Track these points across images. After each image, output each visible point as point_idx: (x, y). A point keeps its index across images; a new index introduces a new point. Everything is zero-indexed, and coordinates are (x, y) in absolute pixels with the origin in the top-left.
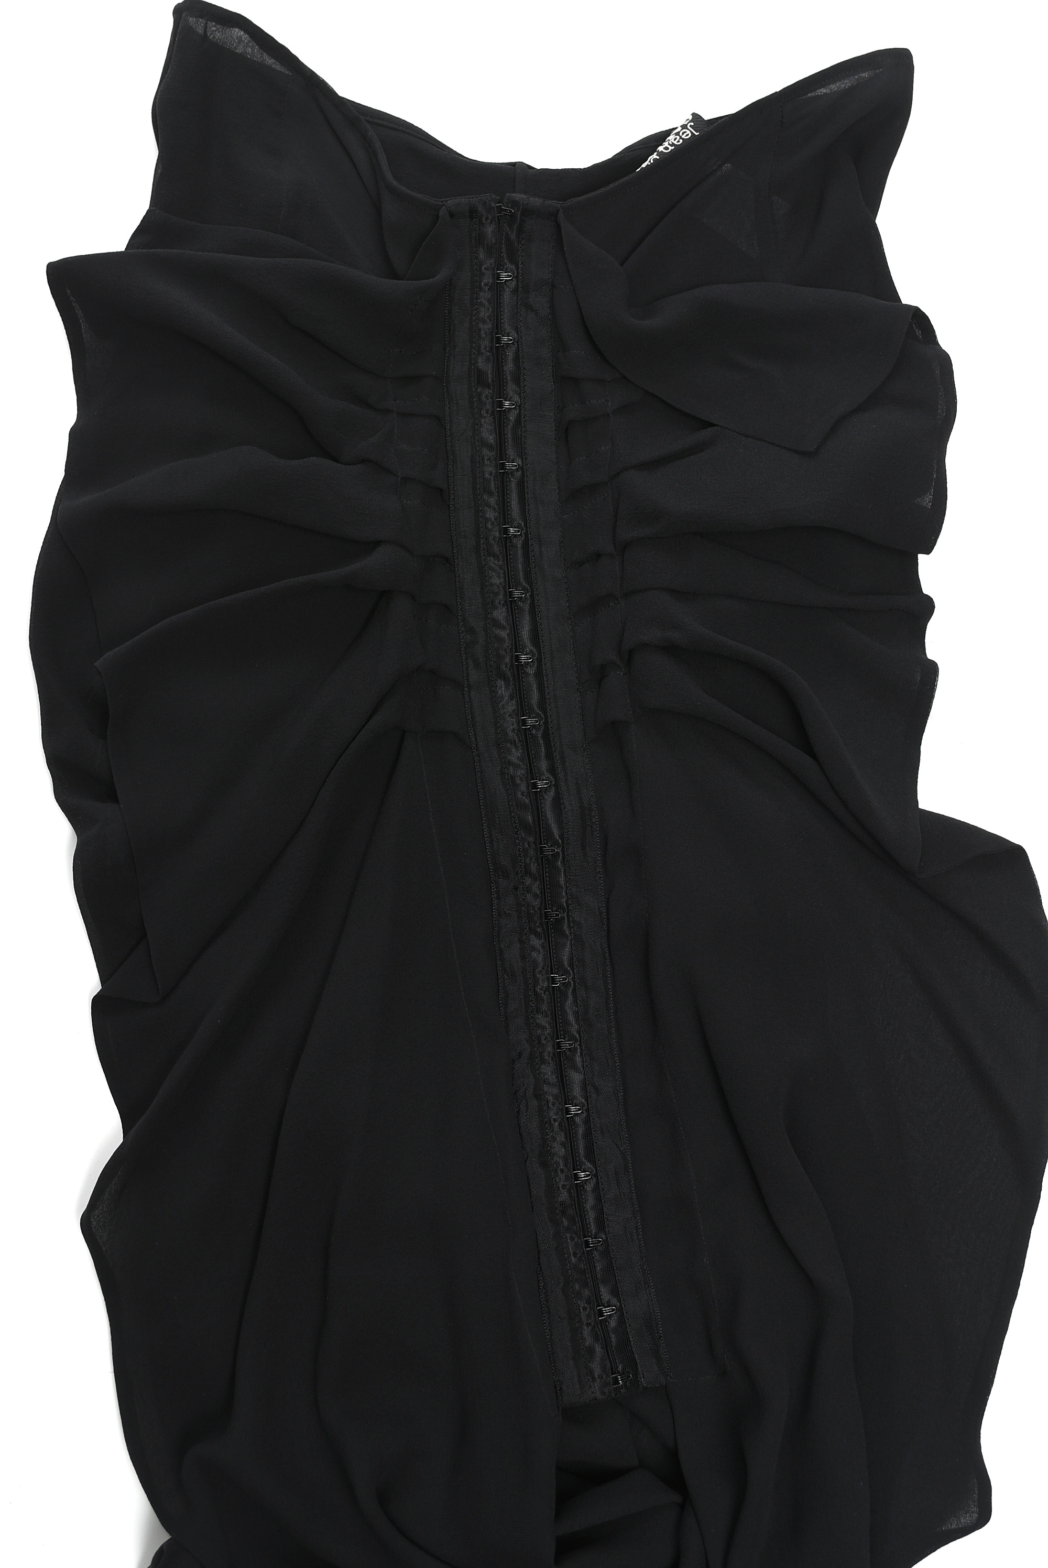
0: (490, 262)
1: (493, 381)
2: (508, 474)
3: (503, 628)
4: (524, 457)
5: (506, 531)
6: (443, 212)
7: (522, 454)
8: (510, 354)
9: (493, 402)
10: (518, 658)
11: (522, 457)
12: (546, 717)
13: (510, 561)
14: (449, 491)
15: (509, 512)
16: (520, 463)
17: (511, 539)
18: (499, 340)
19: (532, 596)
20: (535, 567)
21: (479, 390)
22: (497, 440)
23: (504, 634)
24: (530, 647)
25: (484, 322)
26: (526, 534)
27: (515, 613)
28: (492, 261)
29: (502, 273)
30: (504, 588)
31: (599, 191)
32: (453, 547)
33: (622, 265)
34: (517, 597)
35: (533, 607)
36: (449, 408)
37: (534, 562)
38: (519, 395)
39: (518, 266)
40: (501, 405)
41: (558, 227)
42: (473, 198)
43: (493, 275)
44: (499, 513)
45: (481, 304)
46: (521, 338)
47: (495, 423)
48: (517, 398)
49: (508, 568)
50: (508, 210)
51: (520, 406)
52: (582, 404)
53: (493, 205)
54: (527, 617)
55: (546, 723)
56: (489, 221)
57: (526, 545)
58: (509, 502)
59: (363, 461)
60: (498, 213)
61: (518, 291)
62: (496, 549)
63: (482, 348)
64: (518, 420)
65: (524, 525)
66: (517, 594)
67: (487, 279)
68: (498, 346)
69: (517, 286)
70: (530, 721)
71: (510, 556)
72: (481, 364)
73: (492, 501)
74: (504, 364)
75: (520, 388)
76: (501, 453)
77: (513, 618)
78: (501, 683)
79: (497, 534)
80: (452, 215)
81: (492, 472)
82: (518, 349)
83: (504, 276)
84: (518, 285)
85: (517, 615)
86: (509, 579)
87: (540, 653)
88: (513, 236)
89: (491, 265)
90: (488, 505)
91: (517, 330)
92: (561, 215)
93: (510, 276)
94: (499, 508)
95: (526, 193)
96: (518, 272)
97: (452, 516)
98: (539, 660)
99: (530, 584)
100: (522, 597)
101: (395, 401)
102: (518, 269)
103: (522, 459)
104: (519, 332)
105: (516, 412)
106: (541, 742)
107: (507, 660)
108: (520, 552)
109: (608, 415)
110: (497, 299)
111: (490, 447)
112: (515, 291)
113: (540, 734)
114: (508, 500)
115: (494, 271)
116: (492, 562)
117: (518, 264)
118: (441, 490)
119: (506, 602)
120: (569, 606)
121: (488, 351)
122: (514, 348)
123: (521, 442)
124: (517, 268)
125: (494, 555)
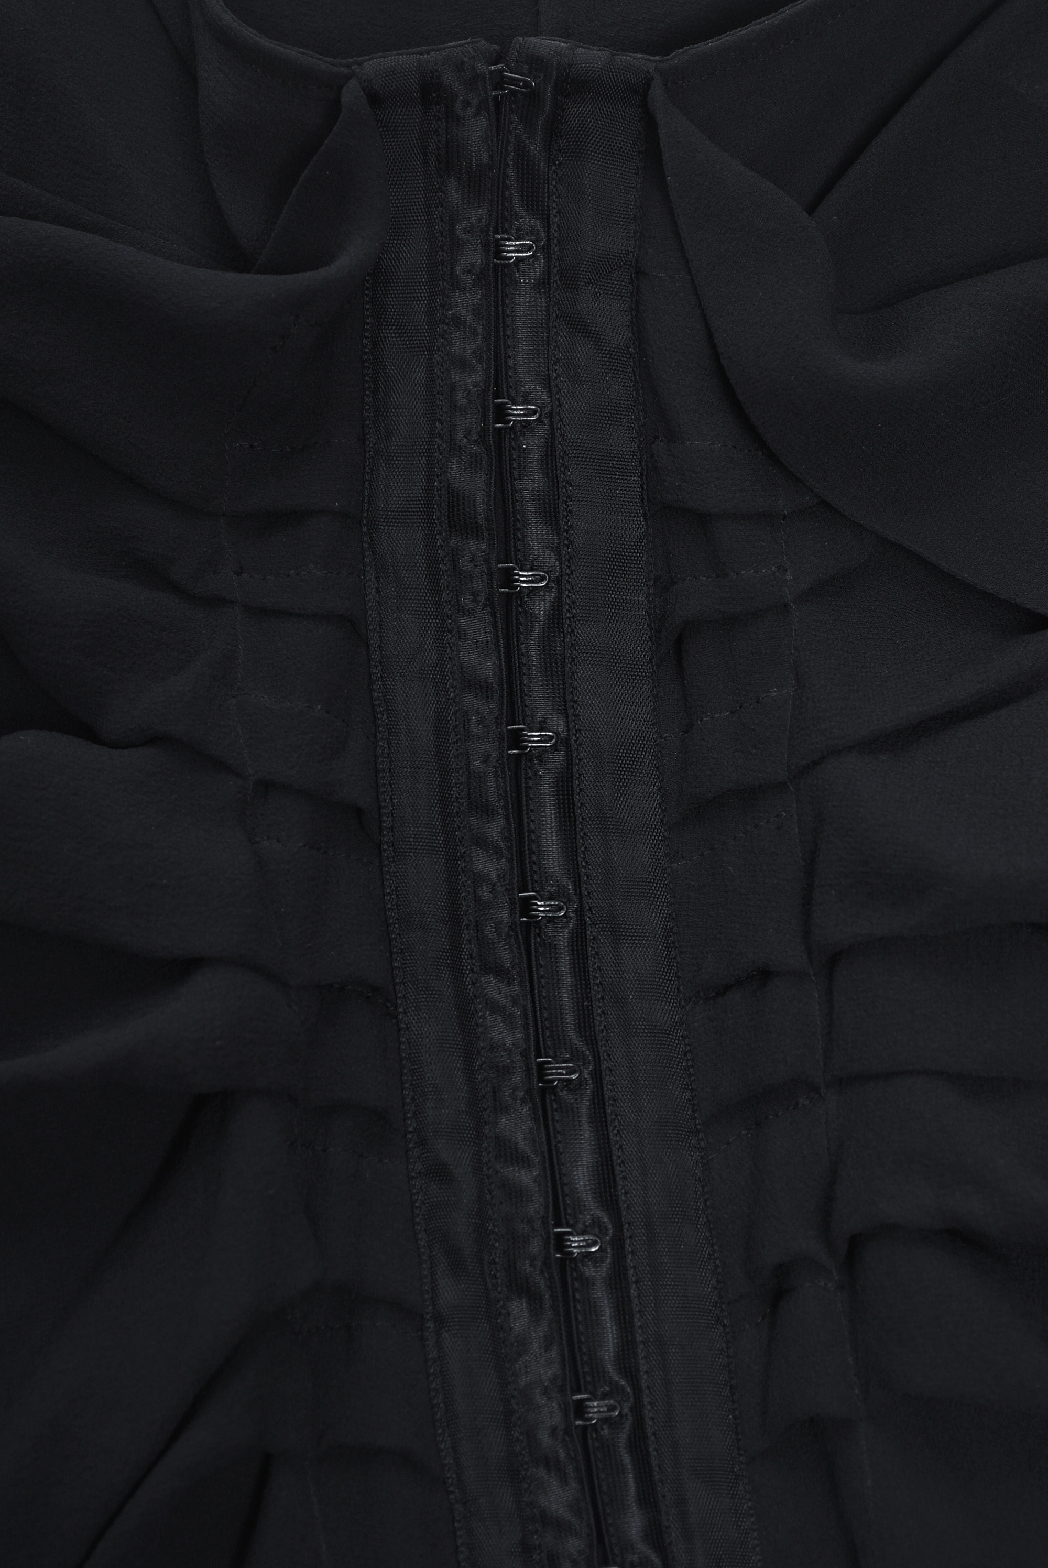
0: (478, 214)
1: (487, 520)
2: (531, 760)
3: (521, 1160)
4: (571, 711)
5: (526, 906)
6: (351, 94)
7: (565, 707)
8: (533, 444)
9: (490, 575)
10: (561, 1242)
11: (567, 713)
12: (637, 1390)
13: (539, 982)
14: (380, 808)
15: (534, 858)
16: (561, 729)
17: (540, 928)
18: (501, 413)
19: (597, 1075)
20: (603, 998)
21: (453, 542)
22: (501, 670)
23: (526, 1178)
24: (593, 1210)
25: (463, 365)
26: (580, 912)
27: (553, 1120)
28: (482, 212)
29: (509, 240)
30: (525, 1055)
31: (754, 27)
32: (391, 953)
33: (811, 209)
34: (559, 1080)
35: (599, 1101)
36: (378, 591)
37: (600, 982)
38: (557, 550)
39: (548, 218)
40: (509, 578)
41: (650, 123)
42: (428, 53)
43: (486, 246)
44: (510, 861)
45: (457, 322)
46: (560, 405)
47: (495, 626)
48: (550, 559)
49: (533, 1002)
50: (520, 80)
51: (558, 581)
52: (718, 576)
53: (482, 67)
54: (586, 1133)
55: (637, 1408)
56: (470, 111)
57: (579, 941)
58: (533, 832)
59: (154, 740)
60: (496, 89)
61: (549, 283)
62: (505, 956)
63: (461, 434)
64: (556, 617)
65: (575, 890)
66: (559, 1072)
67: (473, 256)
68: (500, 429)
69: (548, 271)
70: (596, 1408)
71: (537, 970)
72: (455, 471)
73: (494, 830)
74: (516, 473)
75: (558, 534)
76: (512, 704)
77: (548, 1134)
78: (519, 1310)
79: (505, 915)
80: (374, 99)
81: (489, 756)
82: (553, 433)
83: (513, 249)
84: (549, 267)
85: (558, 1126)
86: (536, 1030)
87: (618, 1226)
88: (535, 148)
89: (480, 220)
90: (481, 842)
91: (548, 383)
92: (657, 93)
93: (529, 248)
94: (509, 848)
95: (566, 35)
96: (548, 237)
97: (388, 872)
98: (618, 1243)
99: (591, 1041)
100: (571, 1080)
101: (239, 574)
102: (549, 227)
103: (567, 717)
104: (555, 390)
105: (551, 596)
106: (627, 1459)
107: (535, 1247)
108: (565, 962)
109: (786, 605)
110: (496, 307)
111: (482, 689)
112: (543, 284)
113: (623, 1438)
114: (532, 826)
115: (488, 234)
116: (494, 988)
117: (548, 215)
118: (359, 812)
119: (528, 1092)
120: (693, 1097)
121: (476, 441)
122: (542, 432)
123: (563, 672)
124: (547, 226)
125: (499, 971)
